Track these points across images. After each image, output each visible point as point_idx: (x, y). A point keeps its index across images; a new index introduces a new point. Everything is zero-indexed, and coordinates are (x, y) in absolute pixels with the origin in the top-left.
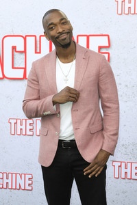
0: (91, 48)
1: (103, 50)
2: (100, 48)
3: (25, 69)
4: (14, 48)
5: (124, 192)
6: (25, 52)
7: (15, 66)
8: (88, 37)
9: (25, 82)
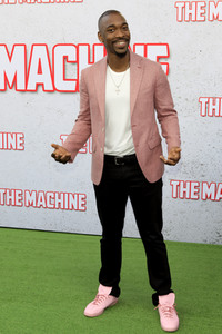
0: (148, 57)
1: (162, 61)
2: (158, 58)
3: (77, 80)
4: (65, 58)
5: (182, 212)
6: (77, 62)
7: (67, 77)
8: (146, 46)
9: (78, 95)
